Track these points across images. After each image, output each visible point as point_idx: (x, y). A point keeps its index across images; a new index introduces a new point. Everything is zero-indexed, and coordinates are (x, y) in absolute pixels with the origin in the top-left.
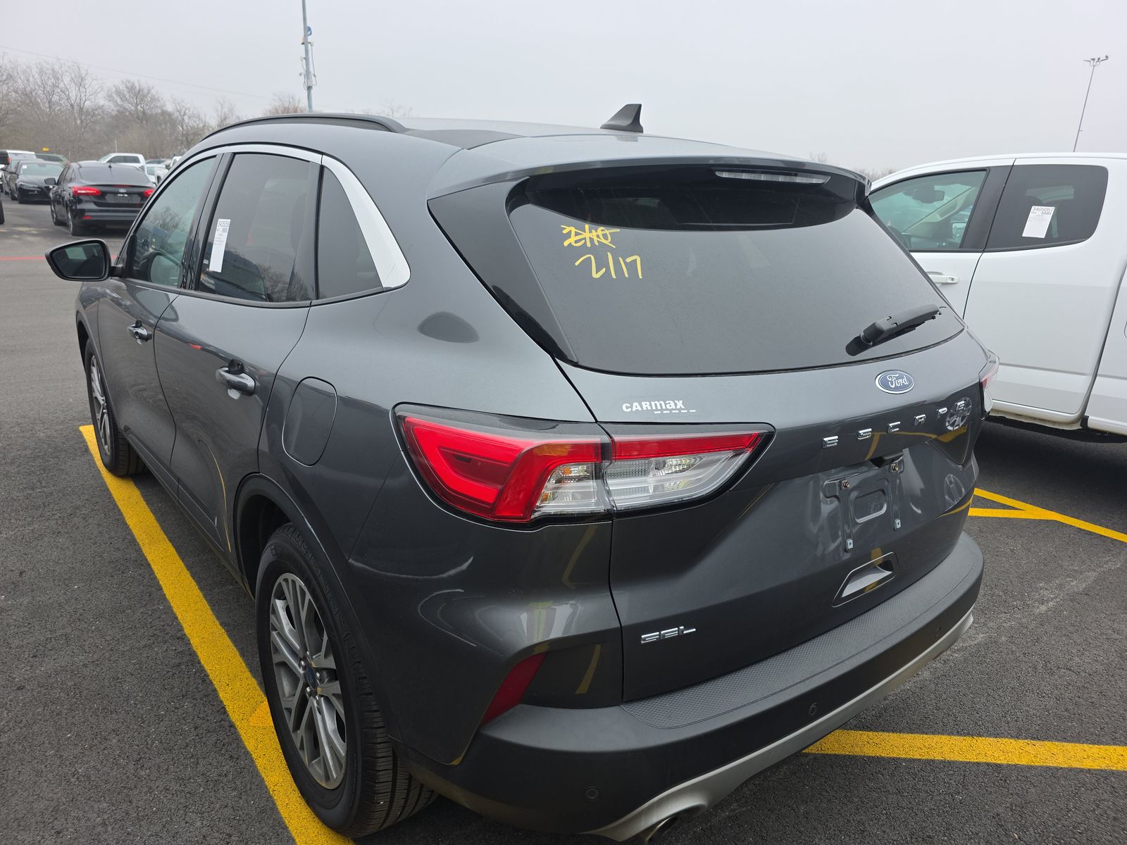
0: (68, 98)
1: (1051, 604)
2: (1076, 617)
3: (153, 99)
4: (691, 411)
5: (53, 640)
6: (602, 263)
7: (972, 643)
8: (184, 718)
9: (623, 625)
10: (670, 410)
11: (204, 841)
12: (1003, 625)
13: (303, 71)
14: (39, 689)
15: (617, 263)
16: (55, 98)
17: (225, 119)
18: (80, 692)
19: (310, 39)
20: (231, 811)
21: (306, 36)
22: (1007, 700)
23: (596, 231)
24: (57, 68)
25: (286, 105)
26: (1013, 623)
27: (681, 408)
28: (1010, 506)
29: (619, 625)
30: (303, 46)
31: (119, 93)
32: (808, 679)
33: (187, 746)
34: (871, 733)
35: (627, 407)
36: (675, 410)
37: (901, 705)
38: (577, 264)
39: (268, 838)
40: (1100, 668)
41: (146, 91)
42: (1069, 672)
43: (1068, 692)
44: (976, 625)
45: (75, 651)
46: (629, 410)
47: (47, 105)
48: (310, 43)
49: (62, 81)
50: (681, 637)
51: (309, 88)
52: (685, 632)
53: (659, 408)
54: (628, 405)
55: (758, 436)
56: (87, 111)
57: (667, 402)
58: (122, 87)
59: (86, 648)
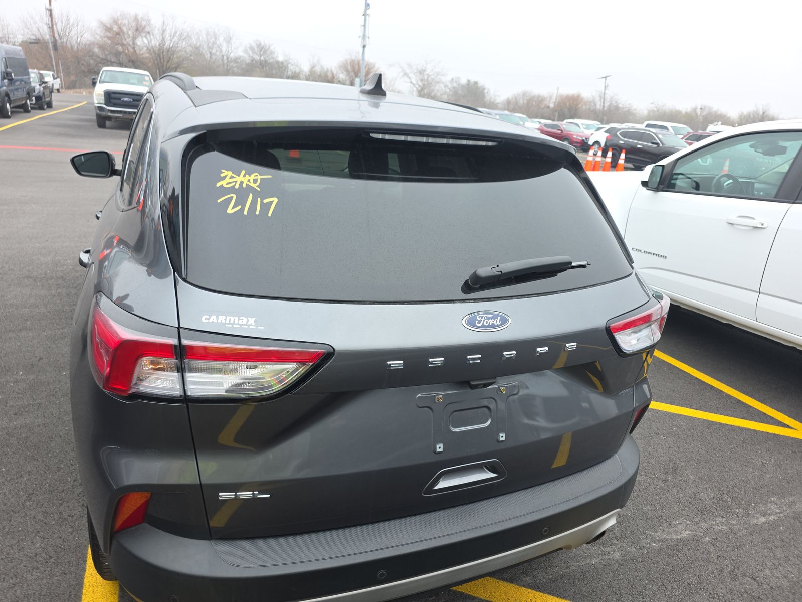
0: (221, 51)
1: (772, 518)
2: (790, 534)
3: (272, 53)
4: (259, 327)
5: (31, 406)
6: (241, 201)
7: (675, 537)
8: (72, 473)
9: (202, 483)
10: (241, 325)
11: (34, 558)
12: (714, 527)
13: (361, 34)
14: (5, 436)
15: (254, 203)
16: (213, 51)
17: (314, 67)
18: (26, 442)
19: (368, 12)
20: (61, 542)
21: (366, 9)
22: (677, 594)
23: (250, 176)
24: (216, 31)
25: (354, 58)
26: (725, 527)
27: (251, 325)
28: (785, 424)
29: (199, 483)
30: (364, 17)
31: (251, 48)
32: (380, 549)
33: (63, 491)
34: (538, 594)
35: (206, 319)
36: (245, 325)
37: (578, 576)
38: (219, 201)
39: (71, 565)
40: (786, 584)
41: (267, 47)
42: (752, 581)
43: (741, 599)
44: (688, 522)
45: (39, 415)
46: (207, 321)
47: (209, 55)
48: (368, 14)
49: (219, 40)
50: (254, 499)
51: (364, 46)
52: (259, 496)
53: (232, 322)
54: (208, 317)
55: (318, 354)
56: (231, 60)
57: (241, 318)
58: (254, 45)
59: (46, 415)
